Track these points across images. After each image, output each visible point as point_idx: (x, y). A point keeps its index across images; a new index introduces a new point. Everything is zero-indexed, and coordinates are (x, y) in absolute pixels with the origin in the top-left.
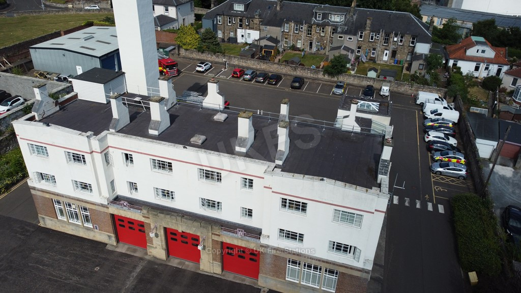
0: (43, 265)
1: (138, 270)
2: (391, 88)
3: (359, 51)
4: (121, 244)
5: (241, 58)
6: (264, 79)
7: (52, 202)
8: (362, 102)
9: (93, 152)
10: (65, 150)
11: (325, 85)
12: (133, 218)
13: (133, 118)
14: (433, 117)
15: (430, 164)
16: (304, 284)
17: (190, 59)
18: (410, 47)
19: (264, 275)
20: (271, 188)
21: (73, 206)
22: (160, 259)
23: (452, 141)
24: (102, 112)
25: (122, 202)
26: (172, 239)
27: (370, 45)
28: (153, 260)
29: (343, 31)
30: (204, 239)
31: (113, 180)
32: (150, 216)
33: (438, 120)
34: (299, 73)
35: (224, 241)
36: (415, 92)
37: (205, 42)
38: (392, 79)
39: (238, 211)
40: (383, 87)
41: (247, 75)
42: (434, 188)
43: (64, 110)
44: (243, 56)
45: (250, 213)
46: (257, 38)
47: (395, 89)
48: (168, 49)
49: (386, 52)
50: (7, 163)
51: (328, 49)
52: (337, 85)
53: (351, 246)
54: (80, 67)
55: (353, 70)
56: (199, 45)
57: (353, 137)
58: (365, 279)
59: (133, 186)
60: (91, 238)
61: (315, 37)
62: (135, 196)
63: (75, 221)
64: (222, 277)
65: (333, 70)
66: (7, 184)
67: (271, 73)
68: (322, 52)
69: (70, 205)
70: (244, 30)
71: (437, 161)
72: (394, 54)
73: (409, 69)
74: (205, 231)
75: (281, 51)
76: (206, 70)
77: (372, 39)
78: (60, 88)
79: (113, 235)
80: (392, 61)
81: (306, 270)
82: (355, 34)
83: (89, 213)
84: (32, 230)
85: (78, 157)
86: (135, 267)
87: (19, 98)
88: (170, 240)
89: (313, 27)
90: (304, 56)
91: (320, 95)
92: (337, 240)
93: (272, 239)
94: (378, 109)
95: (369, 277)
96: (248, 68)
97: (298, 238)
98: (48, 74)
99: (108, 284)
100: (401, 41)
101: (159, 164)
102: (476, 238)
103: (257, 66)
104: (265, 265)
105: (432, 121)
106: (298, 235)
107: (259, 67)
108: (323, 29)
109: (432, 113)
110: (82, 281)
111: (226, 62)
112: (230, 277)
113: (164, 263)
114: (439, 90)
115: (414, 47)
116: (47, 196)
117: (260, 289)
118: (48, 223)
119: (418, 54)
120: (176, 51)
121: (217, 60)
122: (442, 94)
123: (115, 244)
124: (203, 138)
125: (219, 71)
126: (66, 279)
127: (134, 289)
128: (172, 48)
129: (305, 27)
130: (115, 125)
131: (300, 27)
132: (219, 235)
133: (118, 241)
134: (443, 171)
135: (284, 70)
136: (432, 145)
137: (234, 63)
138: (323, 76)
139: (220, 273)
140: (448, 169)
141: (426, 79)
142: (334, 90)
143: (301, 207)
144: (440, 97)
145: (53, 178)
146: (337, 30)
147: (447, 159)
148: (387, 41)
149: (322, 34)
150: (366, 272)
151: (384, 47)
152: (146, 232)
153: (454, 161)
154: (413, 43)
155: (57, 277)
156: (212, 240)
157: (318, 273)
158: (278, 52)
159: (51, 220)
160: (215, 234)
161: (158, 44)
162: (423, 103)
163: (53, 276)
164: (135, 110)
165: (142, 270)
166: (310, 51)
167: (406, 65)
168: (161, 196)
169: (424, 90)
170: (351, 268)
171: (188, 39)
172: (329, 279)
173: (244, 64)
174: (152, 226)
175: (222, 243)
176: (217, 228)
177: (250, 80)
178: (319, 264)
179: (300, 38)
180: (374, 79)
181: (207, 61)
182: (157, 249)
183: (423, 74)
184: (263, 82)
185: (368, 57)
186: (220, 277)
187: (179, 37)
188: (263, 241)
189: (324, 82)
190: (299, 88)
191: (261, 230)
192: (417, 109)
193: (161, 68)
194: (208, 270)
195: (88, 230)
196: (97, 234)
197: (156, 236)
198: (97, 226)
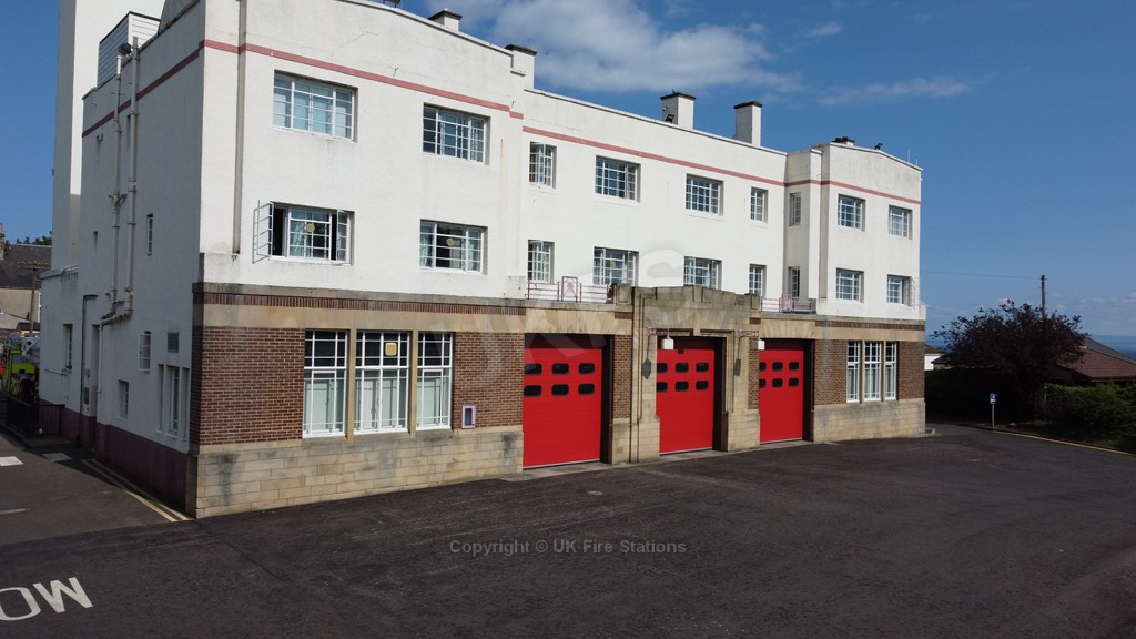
19: (820, 407)
30: (739, 342)
35: (767, 335)
58: (922, 345)
79: (518, 429)
118: (248, 478)
123: (520, 469)
132: (756, 321)
156: (749, 338)
157: (877, 361)
160: (753, 320)
170: (910, 327)
174: (637, 342)
176: (757, 300)
188: (820, 308)
195: (432, 440)
196: (465, 448)
197: (646, 373)
198: (473, 408)
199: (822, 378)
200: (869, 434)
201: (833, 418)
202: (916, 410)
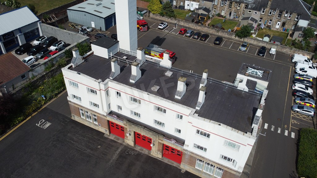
0: (74, 141)
1: (119, 150)
2: (278, 49)
3: (261, 21)
4: (111, 135)
5: (186, 22)
6: (198, 37)
7: (78, 110)
8: (253, 70)
9: (101, 90)
10: (87, 86)
11: (236, 43)
12: (119, 124)
13: (122, 70)
14: (301, 73)
15: (293, 105)
16: (205, 171)
17: (155, 19)
18: (295, 21)
19: (184, 163)
20: (192, 123)
21: (89, 113)
22: (130, 146)
23: (310, 91)
24: (106, 64)
25: (114, 116)
26: (138, 137)
27: (269, 17)
28: (127, 145)
29: (252, 7)
30: (154, 141)
31: (110, 104)
32: (127, 125)
33: (303, 76)
34: (220, 34)
35: (165, 144)
36: (293, 53)
37: (165, 10)
38: (279, 43)
39: (174, 130)
40: (272, 49)
41: (188, 33)
42: (292, 121)
43: (87, 61)
44: (187, 20)
45: (180, 131)
46: (197, 7)
47: (280, 50)
48: (143, 13)
49: (278, 22)
50: (56, 82)
51: (241, 18)
52: (243, 45)
53: (232, 159)
54: (94, 23)
55: (255, 34)
56: (161, 12)
57: (243, 94)
58: (238, 176)
59: (120, 108)
60: (97, 129)
61: (234, 10)
62: (120, 112)
63: (89, 120)
64: (162, 160)
65: (241, 35)
66: (56, 93)
67: (203, 32)
68: (237, 19)
69: (87, 112)
70: (189, 2)
71: (297, 103)
72: (284, 24)
73: (292, 35)
74: (155, 137)
75: (211, 17)
76: (164, 28)
77: (270, 14)
78: (83, 40)
79: (108, 130)
80: (281, 29)
81: (206, 165)
82: (259, 10)
83: (97, 118)
84: (68, 121)
85: (93, 91)
86: (118, 148)
87: (62, 42)
88: (136, 137)
89: (233, 3)
90: (225, 21)
91: (231, 50)
92: (225, 155)
93: (189, 147)
94: (262, 76)
95: (240, 175)
96: (189, 28)
97: (204, 149)
98: (76, 25)
99: (104, 156)
100: (290, 16)
101: (134, 99)
102: (309, 158)
103: (195, 27)
104: (185, 159)
105: (300, 75)
106: (204, 148)
107: (196, 28)
108: (239, 5)
109: (301, 70)
110: (92, 152)
111: (176, 23)
112: (166, 161)
113: (133, 148)
114: (309, 54)
115: (298, 21)
116: (77, 106)
117: (181, 170)
118: (76, 118)
119: (299, 27)
120: (148, 14)
121: (171, 21)
122: (311, 56)
123: (108, 134)
124: (158, 87)
125: (172, 29)
126: (84, 150)
127: (117, 161)
128: (145, 11)
129: (228, 3)
130: (112, 76)
131: (224, 3)
132: (162, 141)
133: (110, 133)
134: (299, 111)
135: (211, 31)
136: (296, 93)
137: (181, 24)
138: (235, 37)
139: (161, 158)
140: (303, 110)
141: (302, 45)
142: (240, 47)
143: (207, 135)
144: (308, 59)
145: (80, 99)
146: (248, 6)
147: (303, 103)
148: (280, 15)
149: (238, 8)
150: (239, 173)
151: (277, 19)
152: (125, 131)
153: (308, 105)
154: (297, 18)
155: (80, 148)
156: (158, 142)
157: (213, 168)
158: (209, 18)
159: (78, 117)
160: (160, 139)
161: (137, 8)
162: (296, 62)
163: (78, 148)
164: (123, 64)
165: (121, 151)
166: (229, 18)
167: (291, 32)
168: (134, 114)
169: (299, 52)
170: (231, 170)
171: (155, 7)
172: (218, 172)
173: (187, 26)
174: (128, 130)
175: (163, 144)
176: (161, 137)
177: (190, 37)
178: (214, 164)
179: (224, 9)
180: (267, 42)
181: (165, 21)
182: (130, 140)
183: (301, 40)
184: (197, 39)
185: (266, 25)
186: (161, 160)
187: (150, 6)
188: (185, 147)
189: (235, 41)
190: (219, 44)
191: (185, 140)
192: (291, 65)
193: (138, 26)
194: (155, 155)
195: (95, 125)
196: (100, 128)
197: (130, 135)
198: (100, 124)
201: (188, 168)
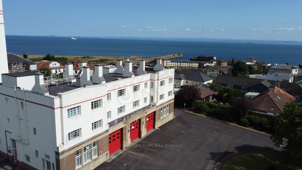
16: (164, 116)
30: (143, 118)
32: (127, 121)
35: (148, 114)
63: (86, 162)
79: (108, 151)
83: (97, 146)
101: (120, 93)
123: (109, 158)
132: (146, 112)
139: (146, 134)
156: (145, 116)
157: (166, 109)
174: (127, 127)
176: (146, 109)
188: (157, 104)
195: (95, 160)
196: (100, 159)
197: (128, 132)
198: (101, 152)
199: (157, 117)
200: (164, 123)
201: (158, 123)
202: (172, 115)
